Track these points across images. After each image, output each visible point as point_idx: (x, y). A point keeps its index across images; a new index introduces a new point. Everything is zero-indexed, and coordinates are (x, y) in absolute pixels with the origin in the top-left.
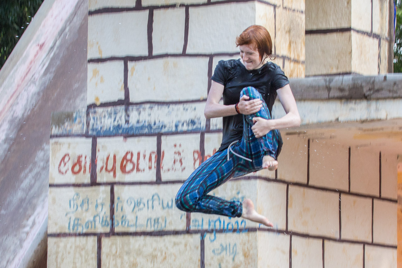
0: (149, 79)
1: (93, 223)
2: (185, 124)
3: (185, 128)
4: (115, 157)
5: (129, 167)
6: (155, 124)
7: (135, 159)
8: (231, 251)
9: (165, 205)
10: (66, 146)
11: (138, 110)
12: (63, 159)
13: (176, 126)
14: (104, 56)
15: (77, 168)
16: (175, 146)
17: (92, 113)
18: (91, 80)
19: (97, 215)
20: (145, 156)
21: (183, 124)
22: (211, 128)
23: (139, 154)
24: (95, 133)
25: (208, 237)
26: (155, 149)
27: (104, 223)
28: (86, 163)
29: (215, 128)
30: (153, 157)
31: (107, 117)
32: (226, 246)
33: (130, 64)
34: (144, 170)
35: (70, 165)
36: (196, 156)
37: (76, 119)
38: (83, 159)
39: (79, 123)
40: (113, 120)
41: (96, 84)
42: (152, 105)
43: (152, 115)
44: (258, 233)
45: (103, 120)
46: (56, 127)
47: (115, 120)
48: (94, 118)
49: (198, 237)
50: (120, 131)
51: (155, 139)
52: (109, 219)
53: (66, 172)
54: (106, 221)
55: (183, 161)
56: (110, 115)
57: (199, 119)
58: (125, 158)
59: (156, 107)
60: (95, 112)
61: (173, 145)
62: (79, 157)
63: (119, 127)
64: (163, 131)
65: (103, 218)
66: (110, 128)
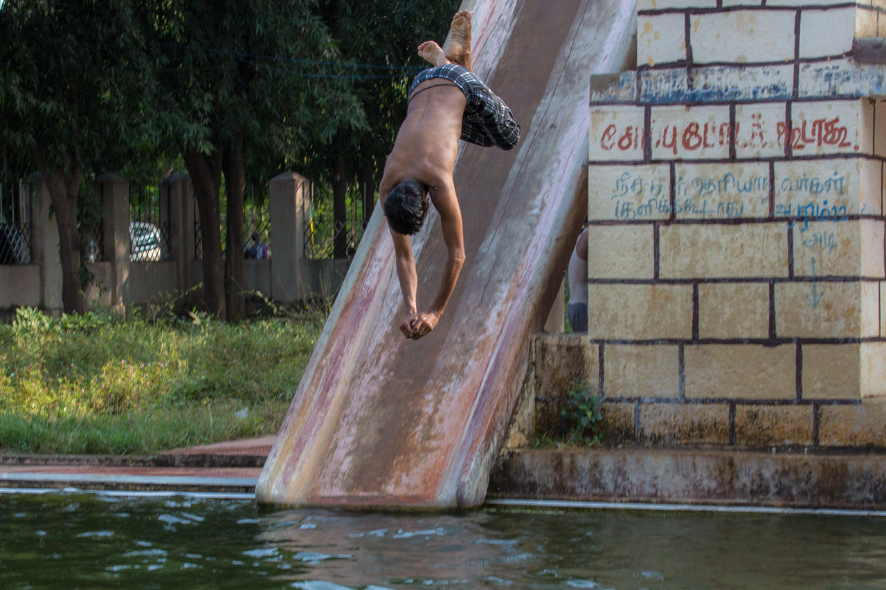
0: (718, 36)
1: (648, 209)
2: (766, 91)
3: (766, 95)
4: (675, 129)
5: (694, 141)
6: (726, 90)
7: (701, 132)
8: (827, 243)
9: (741, 186)
10: (611, 115)
11: (704, 73)
12: (607, 131)
13: (755, 93)
14: (659, 7)
15: (625, 143)
16: (753, 116)
17: (644, 76)
18: (641, 36)
19: (653, 199)
20: (714, 129)
21: (763, 91)
22: (800, 95)
23: (706, 126)
24: (648, 100)
25: (796, 227)
26: (728, 121)
27: (662, 209)
28: (637, 136)
29: (804, 96)
30: (725, 129)
31: (664, 81)
32: (821, 236)
33: (693, 18)
34: (713, 145)
35: (616, 138)
36: (782, 129)
37: (623, 83)
38: (633, 131)
39: (628, 88)
40: (671, 84)
41: (649, 41)
42: (722, 67)
43: (723, 79)
44: (861, 221)
45: (658, 84)
46: (597, 92)
47: (674, 86)
48: (647, 82)
49: (784, 226)
50: (682, 99)
51: (727, 108)
52: (668, 203)
53: (611, 147)
54: (665, 206)
55: (764, 134)
56: (668, 78)
57: (784, 85)
58: (687, 131)
59: (728, 70)
60: (648, 75)
61: (751, 115)
62: (629, 129)
63: (679, 93)
64: (738, 98)
65: (661, 202)
66: (668, 94)
